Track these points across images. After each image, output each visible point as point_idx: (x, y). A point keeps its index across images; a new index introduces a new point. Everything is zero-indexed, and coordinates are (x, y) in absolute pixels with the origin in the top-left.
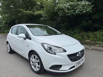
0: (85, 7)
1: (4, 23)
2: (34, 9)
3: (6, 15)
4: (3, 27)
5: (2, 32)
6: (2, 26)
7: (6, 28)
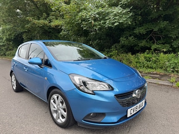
0: (117, 18)
1: (5, 39)
2: (51, 17)
3: (8, 27)
4: (4, 46)
5: (2, 54)
6: (1, 44)
7: (8, 47)
